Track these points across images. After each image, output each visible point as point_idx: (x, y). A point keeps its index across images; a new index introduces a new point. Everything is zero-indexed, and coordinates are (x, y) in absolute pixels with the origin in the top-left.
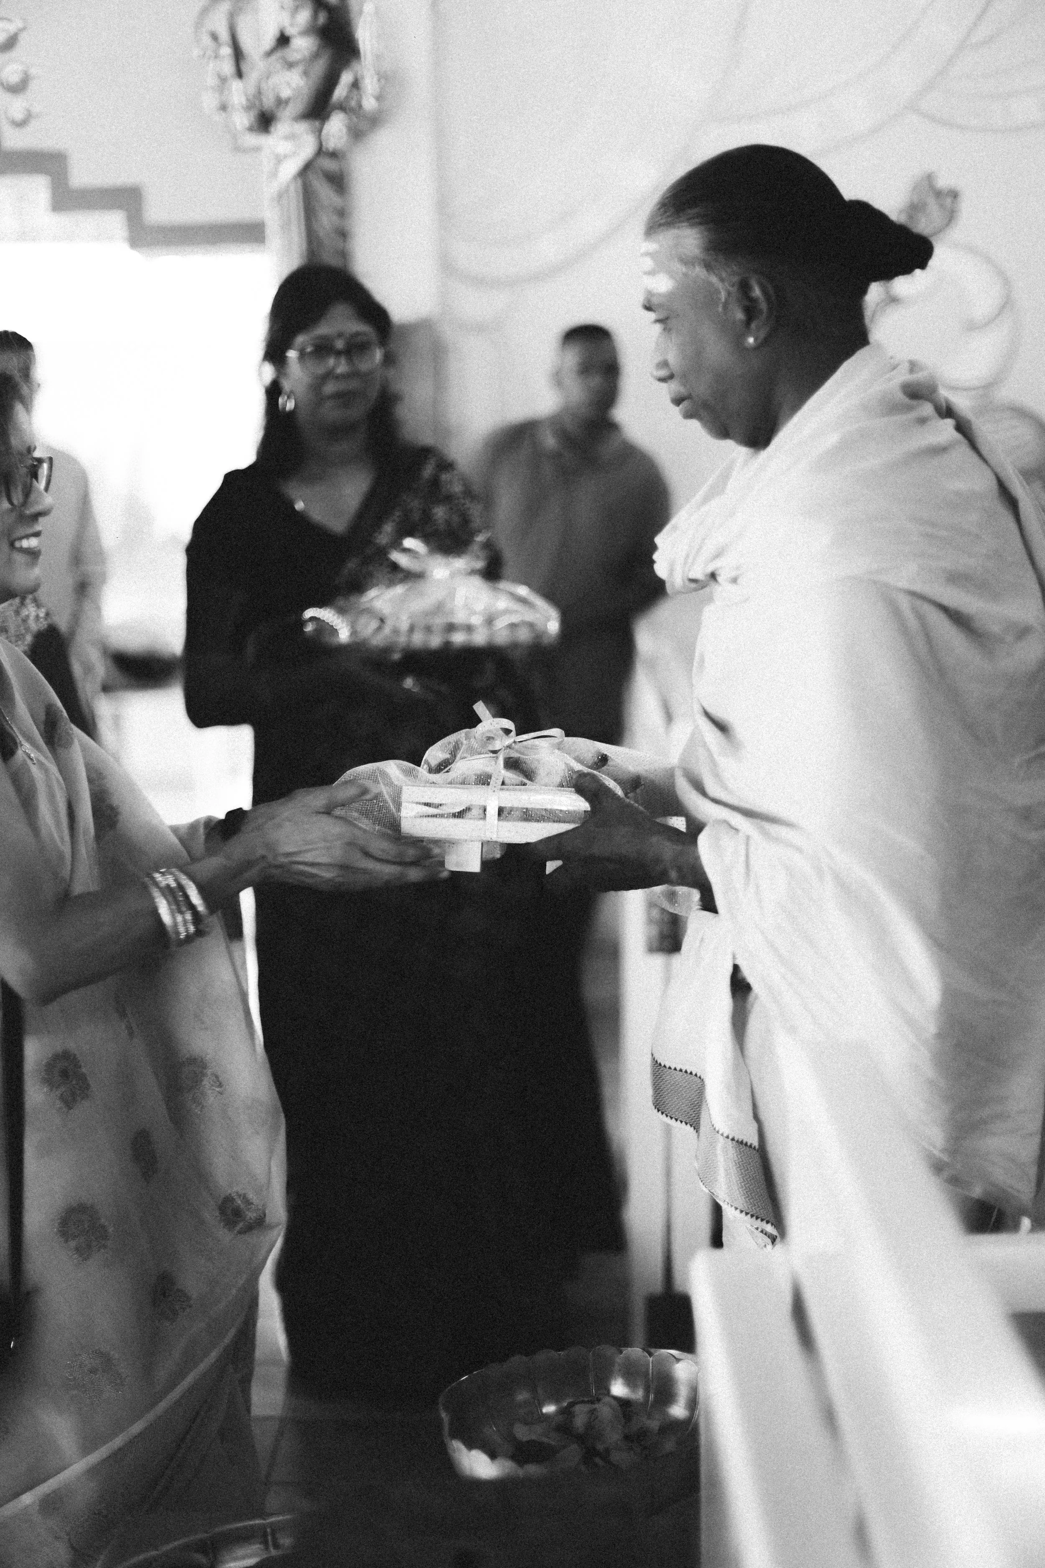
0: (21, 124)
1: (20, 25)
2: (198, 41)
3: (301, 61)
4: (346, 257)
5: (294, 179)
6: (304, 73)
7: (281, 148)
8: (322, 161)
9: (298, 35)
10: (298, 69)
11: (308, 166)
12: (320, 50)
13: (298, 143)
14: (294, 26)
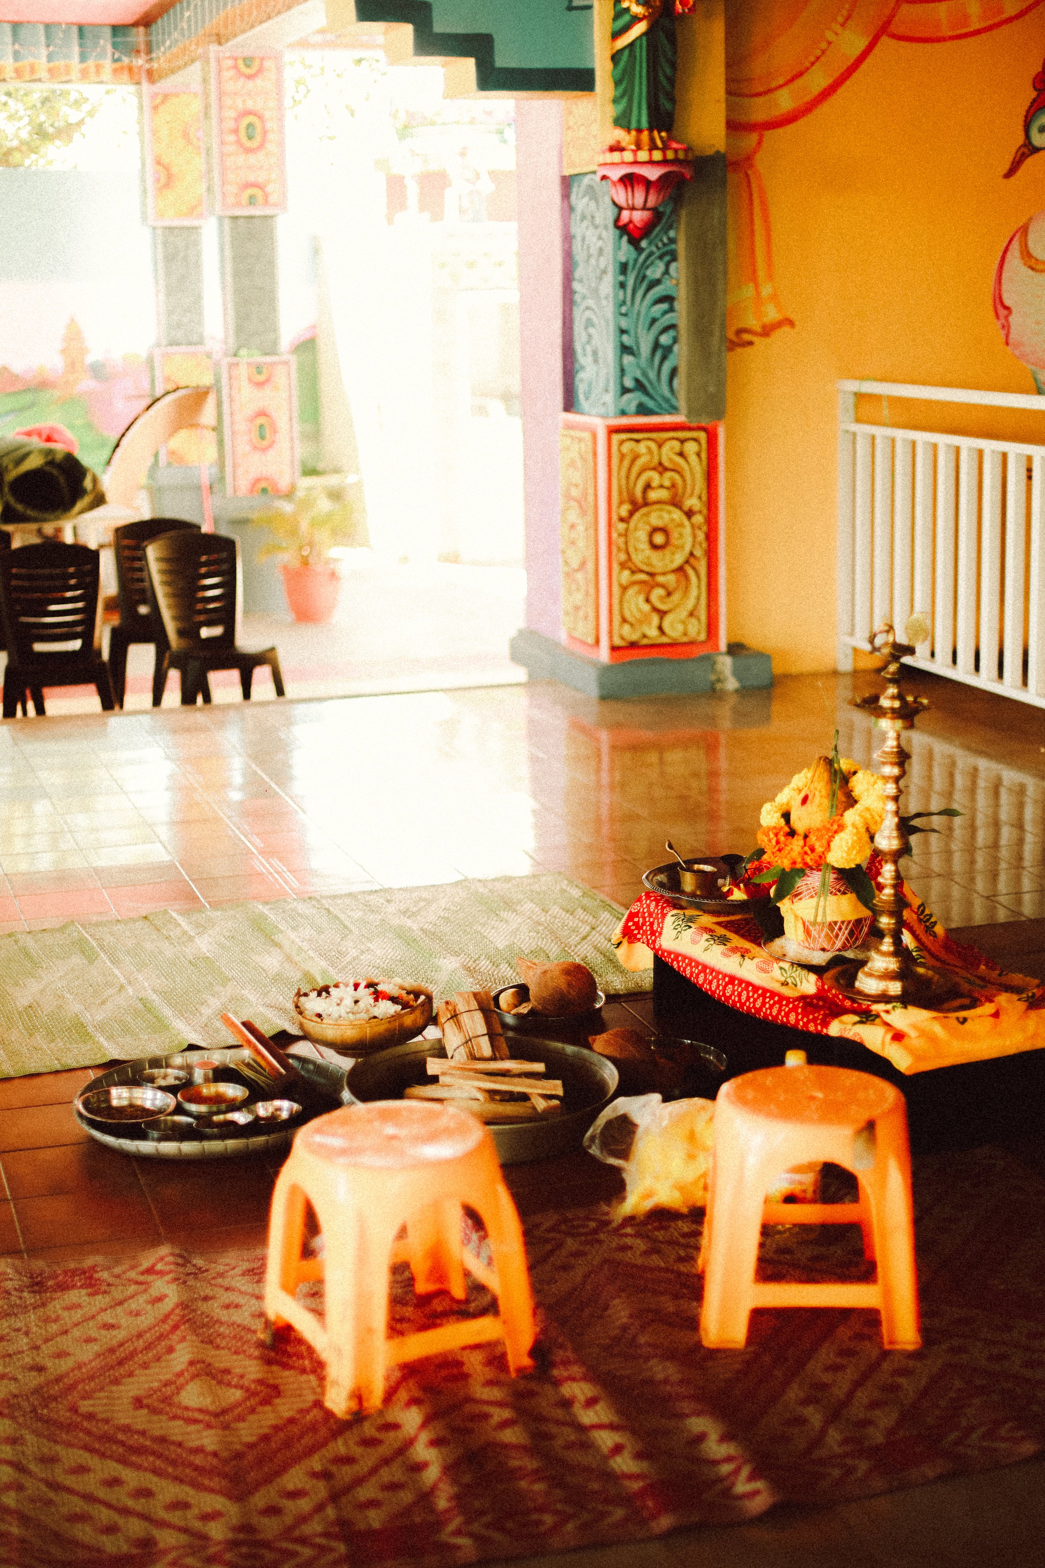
4: (674, 102)
5: (640, 37)
7: (640, 10)
8: (667, 23)
11: (653, 26)
13: (651, 7)
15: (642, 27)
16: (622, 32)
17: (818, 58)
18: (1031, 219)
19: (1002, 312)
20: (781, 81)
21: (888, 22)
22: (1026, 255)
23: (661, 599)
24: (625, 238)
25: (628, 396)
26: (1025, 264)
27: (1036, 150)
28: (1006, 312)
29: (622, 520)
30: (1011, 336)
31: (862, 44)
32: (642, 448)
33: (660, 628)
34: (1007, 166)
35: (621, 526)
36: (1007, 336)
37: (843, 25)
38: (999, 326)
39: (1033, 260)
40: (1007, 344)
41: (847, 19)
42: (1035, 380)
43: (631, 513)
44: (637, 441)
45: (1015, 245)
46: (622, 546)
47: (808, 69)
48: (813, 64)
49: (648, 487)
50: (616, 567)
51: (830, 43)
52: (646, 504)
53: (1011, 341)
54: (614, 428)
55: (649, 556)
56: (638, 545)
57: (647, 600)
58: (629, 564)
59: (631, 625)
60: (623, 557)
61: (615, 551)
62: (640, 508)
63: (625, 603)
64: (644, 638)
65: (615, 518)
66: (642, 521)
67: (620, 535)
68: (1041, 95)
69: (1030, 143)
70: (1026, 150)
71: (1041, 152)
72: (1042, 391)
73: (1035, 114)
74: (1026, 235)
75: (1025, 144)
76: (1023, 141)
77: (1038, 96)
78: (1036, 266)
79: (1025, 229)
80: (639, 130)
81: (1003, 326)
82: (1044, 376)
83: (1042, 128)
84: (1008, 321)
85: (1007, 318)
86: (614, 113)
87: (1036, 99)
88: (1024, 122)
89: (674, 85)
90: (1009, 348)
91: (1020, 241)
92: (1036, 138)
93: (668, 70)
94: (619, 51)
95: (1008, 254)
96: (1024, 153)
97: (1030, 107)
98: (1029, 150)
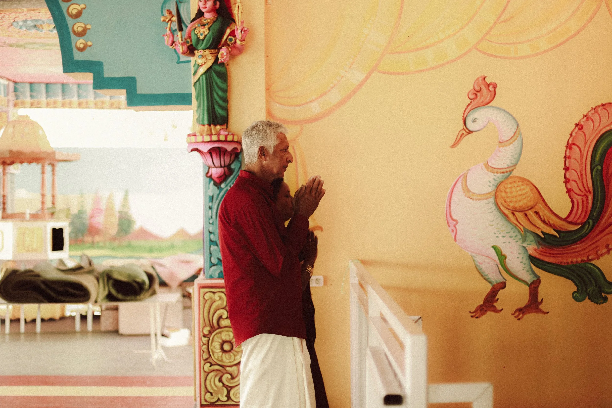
0: (82, 50)
1: (83, 6)
2: (163, 15)
3: (208, 23)
4: (226, 110)
5: (202, 75)
6: (209, 29)
7: (200, 61)
8: (217, 68)
9: (208, 12)
10: (207, 27)
11: (209, 69)
12: (217, 18)
13: (206, 59)
14: (206, 7)
15: (202, 70)
16: (195, 73)
17: (335, 85)
18: (469, 170)
19: (452, 223)
20: (314, 98)
21: (377, 65)
22: (466, 190)
23: (228, 380)
24: (212, 182)
25: (213, 268)
26: (466, 196)
27: (470, 132)
28: (455, 223)
29: (205, 336)
30: (457, 236)
31: (361, 77)
32: (216, 297)
33: (228, 396)
34: (452, 141)
35: (205, 340)
36: (455, 236)
37: (350, 67)
38: (451, 231)
39: (470, 193)
40: (455, 241)
41: (352, 64)
42: (474, 261)
43: (210, 332)
44: (214, 293)
45: (459, 184)
46: (206, 350)
47: (329, 91)
48: (332, 88)
49: (220, 318)
50: (203, 362)
51: (342, 77)
52: (219, 327)
53: (457, 239)
54: (202, 285)
55: (222, 357)
56: (215, 350)
57: (220, 380)
58: (210, 360)
59: (212, 394)
60: (205, 356)
61: (202, 352)
62: (216, 330)
63: (208, 382)
64: (219, 401)
65: (202, 334)
66: (217, 337)
67: (204, 344)
68: (473, 102)
69: (466, 128)
70: (464, 132)
71: (474, 133)
72: (478, 268)
73: (469, 112)
74: (466, 180)
75: (464, 129)
76: (463, 127)
77: (471, 102)
78: (472, 197)
79: (465, 176)
80: (203, 125)
81: (453, 231)
82: (479, 259)
83: (474, 119)
84: (455, 227)
85: (455, 226)
86: (197, 117)
87: (469, 105)
88: (463, 117)
89: (226, 100)
90: (457, 242)
91: (462, 183)
92: (471, 126)
93: (220, 93)
94: (195, 83)
95: (455, 190)
96: (463, 134)
97: (466, 109)
98: (466, 132)
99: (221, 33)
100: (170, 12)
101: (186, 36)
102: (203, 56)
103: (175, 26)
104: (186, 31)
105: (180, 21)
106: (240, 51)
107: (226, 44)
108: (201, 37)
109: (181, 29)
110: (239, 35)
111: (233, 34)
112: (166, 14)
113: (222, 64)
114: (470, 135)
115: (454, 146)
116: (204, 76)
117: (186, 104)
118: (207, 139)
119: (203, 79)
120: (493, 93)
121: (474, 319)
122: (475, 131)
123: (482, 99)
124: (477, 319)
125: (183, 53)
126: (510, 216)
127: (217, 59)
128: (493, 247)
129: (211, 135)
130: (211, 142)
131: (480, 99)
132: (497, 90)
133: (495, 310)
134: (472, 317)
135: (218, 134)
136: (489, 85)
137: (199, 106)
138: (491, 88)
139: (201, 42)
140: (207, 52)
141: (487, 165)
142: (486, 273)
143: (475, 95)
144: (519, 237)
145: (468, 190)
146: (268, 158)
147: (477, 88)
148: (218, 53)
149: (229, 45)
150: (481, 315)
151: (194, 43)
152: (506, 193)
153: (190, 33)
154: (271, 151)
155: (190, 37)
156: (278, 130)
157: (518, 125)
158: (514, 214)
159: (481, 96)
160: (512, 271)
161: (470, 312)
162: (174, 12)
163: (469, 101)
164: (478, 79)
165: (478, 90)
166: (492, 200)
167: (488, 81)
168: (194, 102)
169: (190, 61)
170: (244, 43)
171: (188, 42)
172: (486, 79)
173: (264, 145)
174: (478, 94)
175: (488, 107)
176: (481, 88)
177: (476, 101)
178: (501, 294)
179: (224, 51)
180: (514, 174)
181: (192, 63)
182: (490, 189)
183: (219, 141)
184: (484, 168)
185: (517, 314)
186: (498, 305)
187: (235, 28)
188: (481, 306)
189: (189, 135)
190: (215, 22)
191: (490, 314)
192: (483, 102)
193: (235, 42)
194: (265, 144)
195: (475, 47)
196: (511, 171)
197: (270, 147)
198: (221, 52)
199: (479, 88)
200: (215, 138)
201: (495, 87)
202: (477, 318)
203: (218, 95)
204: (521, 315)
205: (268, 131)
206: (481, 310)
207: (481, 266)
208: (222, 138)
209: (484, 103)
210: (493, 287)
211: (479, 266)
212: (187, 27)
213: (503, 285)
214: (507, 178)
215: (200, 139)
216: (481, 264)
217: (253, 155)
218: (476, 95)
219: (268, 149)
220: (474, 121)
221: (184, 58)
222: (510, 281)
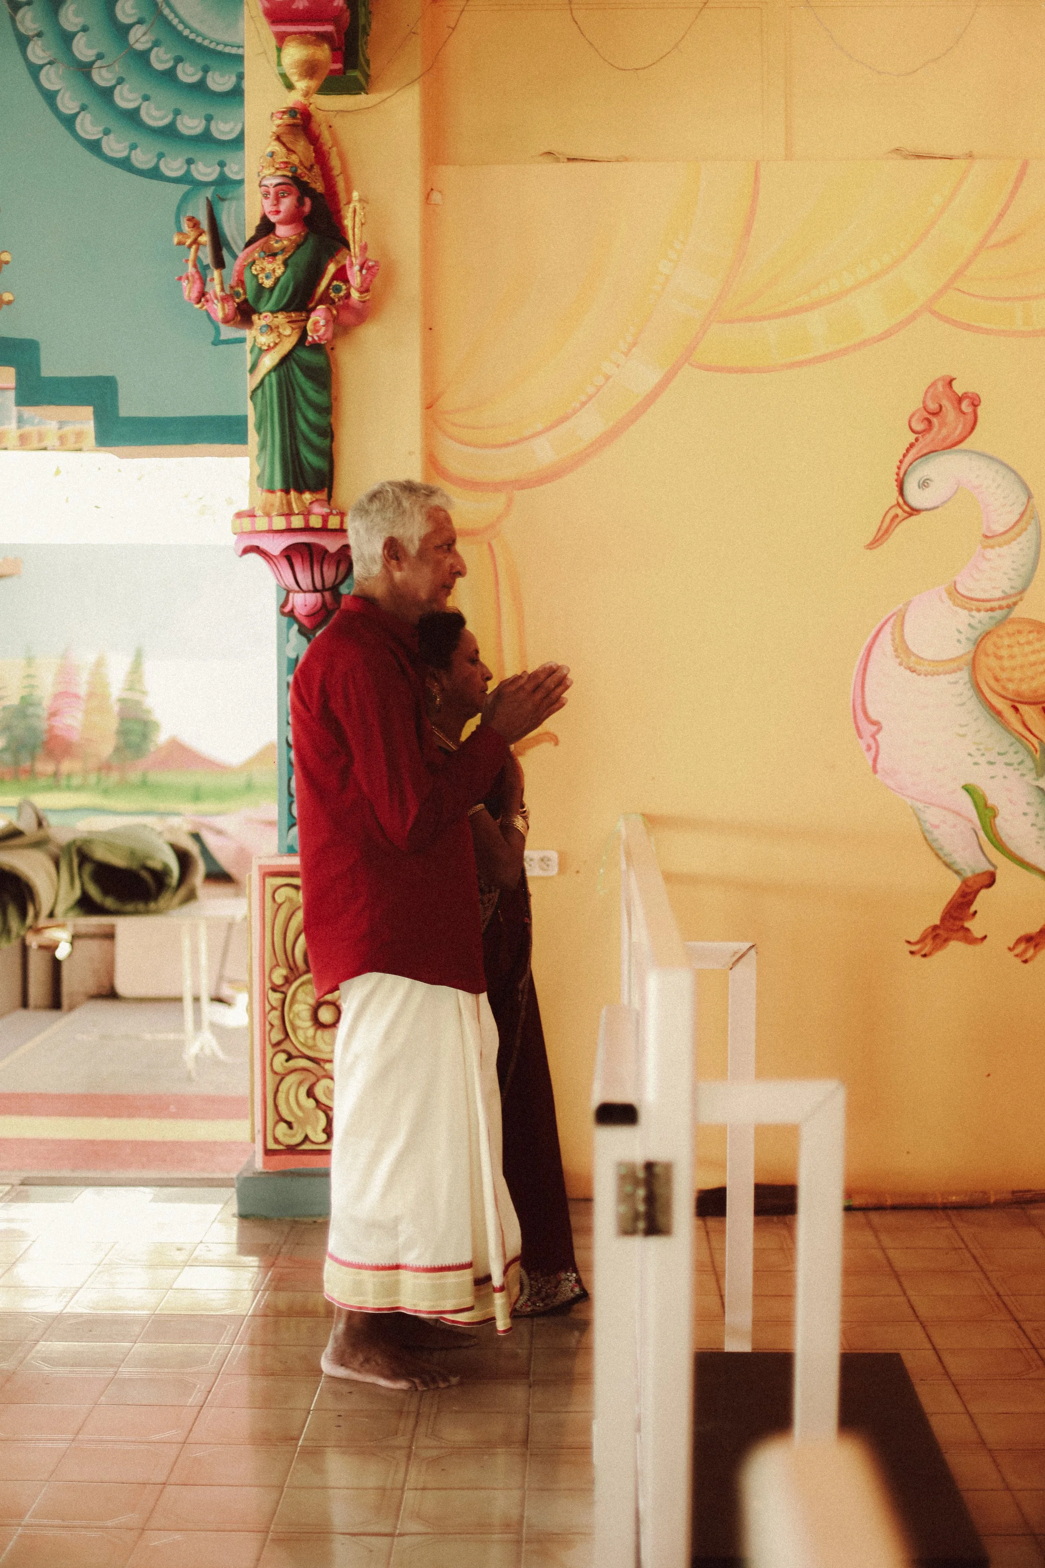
3: (283, 250)
4: (329, 456)
5: (269, 373)
6: (285, 263)
7: (264, 340)
8: (305, 355)
9: (282, 223)
10: (280, 258)
11: (284, 360)
12: (306, 239)
13: (280, 335)
14: (278, 212)
15: (269, 361)
16: (253, 368)
17: (590, 398)
18: (908, 604)
19: (868, 729)
20: (540, 427)
21: (691, 349)
22: (902, 650)
24: (296, 627)
26: (901, 664)
27: (914, 511)
28: (874, 728)
29: (275, 989)
30: (879, 760)
31: (654, 378)
34: (871, 534)
35: (275, 997)
36: (875, 760)
37: (626, 354)
38: (864, 747)
39: (913, 659)
40: (875, 771)
41: (632, 346)
42: (919, 820)
43: (288, 981)
45: (886, 637)
46: (277, 1022)
47: (575, 411)
48: (584, 404)
50: (270, 1051)
51: (607, 378)
53: (879, 767)
54: (268, 870)
55: (314, 1038)
56: (298, 1023)
57: (310, 1094)
58: (286, 1046)
59: (290, 1125)
60: (276, 1036)
61: (268, 1027)
62: (300, 976)
63: (281, 1096)
64: (308, 1142)
65: (268, 985)
66: (303, 991)
67: (273, 1008)
68: (921, 439)
69: (905, 502)
70: (899, 511)
71: (923, 514)
72: (929, 838)
73: (911, 464)
74: (902, 625)
75: (898, 504)
76: (897, 500)
77: (917, 440)
78: (918, 667)
79: (900, 618)
80: (272, 491)
81: (869, 748)
82: (932, 816)
83: (924, 482)
84: (875, 740)
85: (873, 736)
86: (257, 471)
87: (912, 445)
88: (898, 474)
89: (328, 433)
90: (877, 776)
91: (892, 634)
92: (915, 496)
93: (312, 415)
94: (254, 392)
95: (875, 650)
96: (897, 516)
97: (904, 456)
98: (904, 511)
99: (315, 272)
100: (195, 224)
101: (232, 281)
102: (270, 328)
103: (207, 256)
104: (233, 266)
105: (218, 242)
106: (362, 315)
107: (325, 299)
108: (268, 283)
109: (220, 263)
110: (355, 277)
111: (341, 275)
112: (186, 227)
113: (317, 347)
114: (913, 518)
115: (875, 543)
116: (274, 376)
117: (233, 442)
118: (280, 523)
119: (270, 381)
120: (970, 417)
121: (918, 958)
122: (927, 510)
123: (944, 431)
124: (923, 959)
125: (226, 321)
126: (1009, 713)
127: (304, 334)
128: (967, 788)
129: (289, 514)
130: (290, 530)
131: (939, 433)
132: (980, 410)
133: (969, 938)
134: (912, 953)
135: (306, 514)
136: (960, 400)
137: (263, 447)
138: (965, 406)
139: (267, 294)
140: (281, 318)
141: (953, 592)
142: (947, 849)
143: (926, 422)
144: (1029, 763)
145: (907, 651)
146: (405, 565)
147: (933, 406)
148: (308, 318)
149: (333, 302)
150: (936, 948)
151: (250, 296)
152: (1000, 658)
153: (241, 273)
154: (413, 548)
155: (241, 283)
156: (429, 501)
157: (1030, 497)
158: (1016, 709)
159: (943, 424)
160: (1012, 845)
161: (909, 942)
162: (205, 225)
163: (912, 437)
164: (934, 384)
165: (938, 410)
166: (964, 676)
167: (959, 388)
168: (253, 437)
169: (242, 340)
170: (367, 296)
171: (238, 295)
172: (954, 383)
173: (395, 535)
174: (935, 420)
175: (956, 451)
176: (941, 406)
177: (929, 437)
178: (983, 900)
179: (319, 317)
180: (1018, 612)
181: (248, 346)
182: (961, 649)
183: (307, 529)
184: (945, 596)
185: (1022, 946)
186: (975, 926)
187: (347, 262)
188: (935, 928)
189: (239, 515)
190: (299, 246)
191: (955, 947)
192: (944, 440)
193: (348, 296)
194: (398, 532)
195: (929, 308)
196: (1010, 607)
197: (411, 540)
198: (314, 317)
199: (937, 406)
200: (297, 522)
201: (975, 403)
202: (925, 956)
203: (307, 421)
204: (1031, 952)
205: (406, 504)
206: (935, 937)
207: (936, 833)
208: (315, 522)
209: (949, 442)
210: (965, 882)
211: (931, 833)
212: (235, 257)
213: (990, 880)
214: (1001, 623)
215: (262, 523)
216: (937, 827)
217: (373, 559)
218: (930, 422)
219: (405, 544)
220: (924, 484)
221: (228, 332)
222: (1006, 870)
